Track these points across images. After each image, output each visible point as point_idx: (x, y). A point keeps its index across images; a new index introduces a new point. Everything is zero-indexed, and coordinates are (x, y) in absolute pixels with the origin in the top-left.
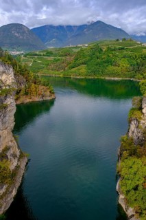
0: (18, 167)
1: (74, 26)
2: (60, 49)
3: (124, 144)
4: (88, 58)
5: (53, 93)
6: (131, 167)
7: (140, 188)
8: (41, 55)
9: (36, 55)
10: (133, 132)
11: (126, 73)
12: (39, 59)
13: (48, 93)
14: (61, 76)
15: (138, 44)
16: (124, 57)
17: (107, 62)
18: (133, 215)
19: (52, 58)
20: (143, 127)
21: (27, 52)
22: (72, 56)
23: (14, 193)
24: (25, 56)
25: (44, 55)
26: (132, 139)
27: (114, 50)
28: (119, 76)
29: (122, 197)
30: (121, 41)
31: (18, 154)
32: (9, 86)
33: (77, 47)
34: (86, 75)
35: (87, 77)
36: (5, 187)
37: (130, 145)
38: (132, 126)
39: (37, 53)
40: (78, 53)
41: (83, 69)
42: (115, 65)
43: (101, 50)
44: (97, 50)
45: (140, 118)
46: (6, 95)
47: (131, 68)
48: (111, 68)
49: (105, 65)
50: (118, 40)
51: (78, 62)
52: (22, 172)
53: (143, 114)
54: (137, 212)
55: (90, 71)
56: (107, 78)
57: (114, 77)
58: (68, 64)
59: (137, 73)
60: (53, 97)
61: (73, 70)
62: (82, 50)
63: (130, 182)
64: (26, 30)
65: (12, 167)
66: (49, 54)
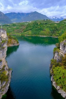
0: (8, 74)
1: (25, 13)
2: (19, 23)
3: (53, 62)
4: (32, 27)
5: (18, 43)
6: (58, 70)
7: (62, 78)
8: (10, 26)
9: (8, 26)
10: (56, 57)
11: (49, 34)
12: (9, 27)
13: (16, 43)
14: (20, 35)
15: (53, 22)
16: (47, 27)
17: (40, 29)
18: (59, 89)
19: (15, 27)
20: (60, 55)
21: (4, 24)
22: (25, 26)
23: (9, 85)
24: (3, 26)
25: (12, 26)
26: (56, 60)
27: (43, 24)
28: (45, 35)
29: (54, 83)
30: (46, 20)
31: (8, 69)
32: (5, 39)
33: (26, 23)
34: (31, 35)
35: (32, 36)
36: (5, 83)
37: (55, 62)
38: (55, 55)
39: (9, 25)
40: (27, 25)
41: (30, 32)
42: (44, 31)
43: (38, 24)
44: (36, 24)
45: (59, 51)
46: (4, 43)
47: (51, 32)
48: (42, 32)
49: (40, 30)
50: (44, 20)
51: (27, 29)
52: (10, 76)
53: (60, 50)
54: (61, 88)
55: (33, 33)
56: (41, 36)
57: (43, 35)
58: (23, 30)
59: (53, 34)
60: (18, 44)
61: (26, 32)
62: (29, 24)
63: (58, 76)
64: (2, 14)
65: (7, 74)
66: (14, 25)
